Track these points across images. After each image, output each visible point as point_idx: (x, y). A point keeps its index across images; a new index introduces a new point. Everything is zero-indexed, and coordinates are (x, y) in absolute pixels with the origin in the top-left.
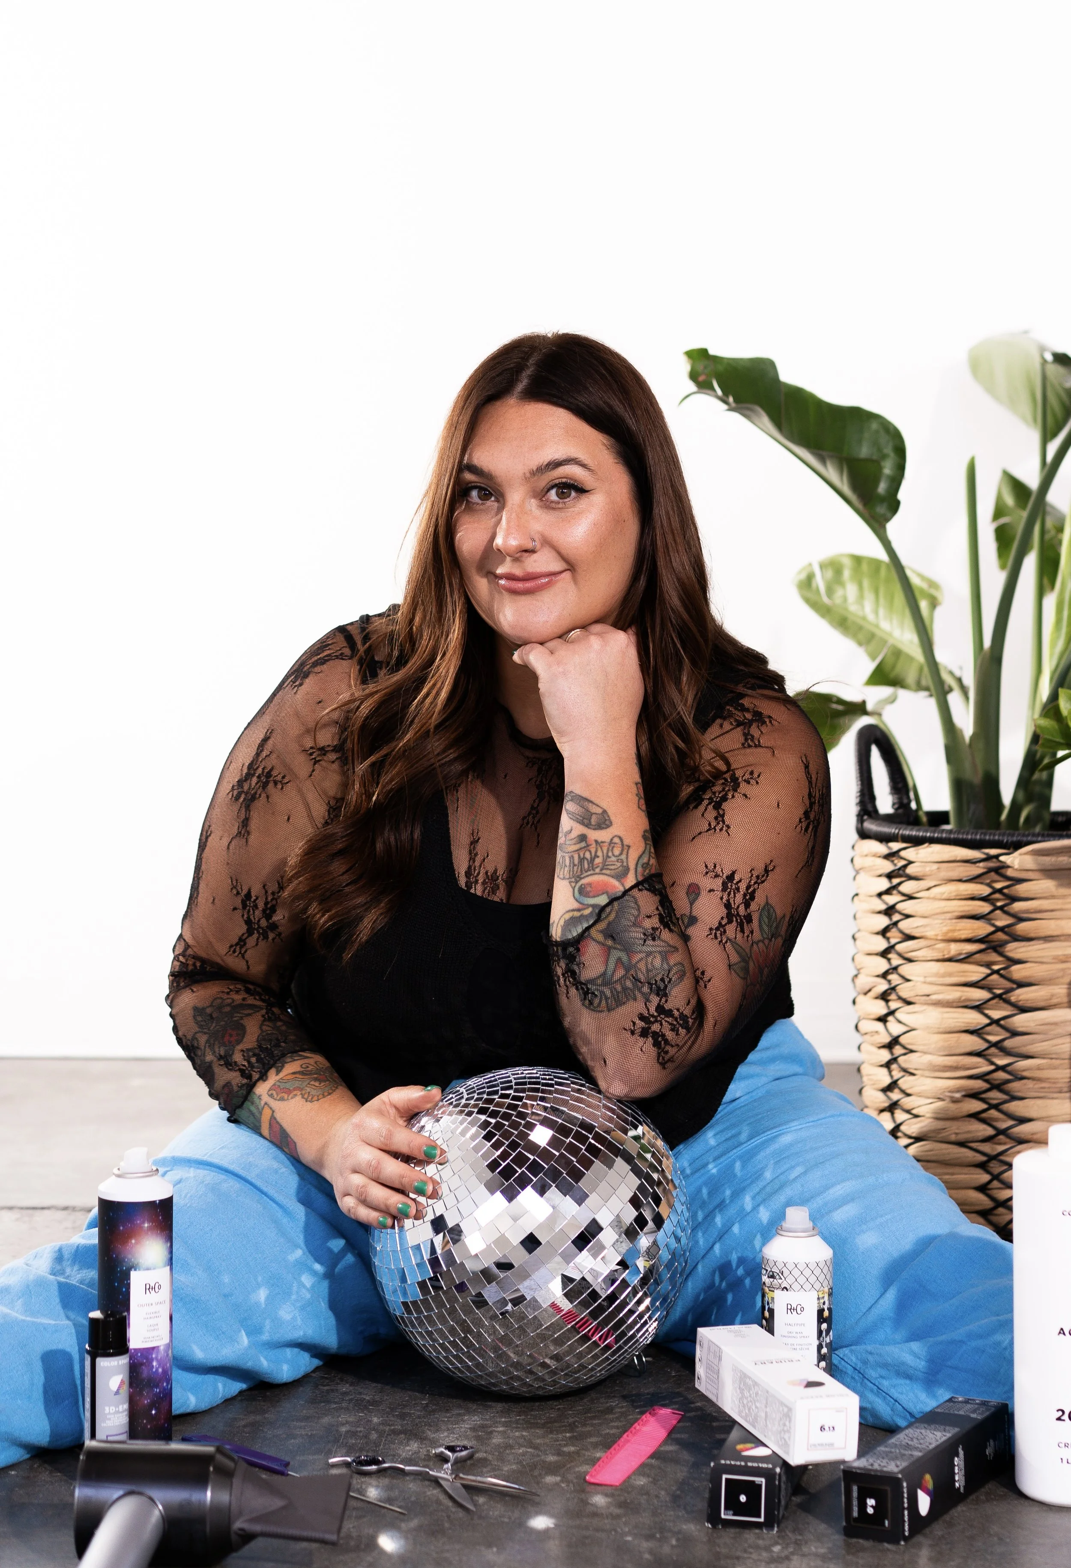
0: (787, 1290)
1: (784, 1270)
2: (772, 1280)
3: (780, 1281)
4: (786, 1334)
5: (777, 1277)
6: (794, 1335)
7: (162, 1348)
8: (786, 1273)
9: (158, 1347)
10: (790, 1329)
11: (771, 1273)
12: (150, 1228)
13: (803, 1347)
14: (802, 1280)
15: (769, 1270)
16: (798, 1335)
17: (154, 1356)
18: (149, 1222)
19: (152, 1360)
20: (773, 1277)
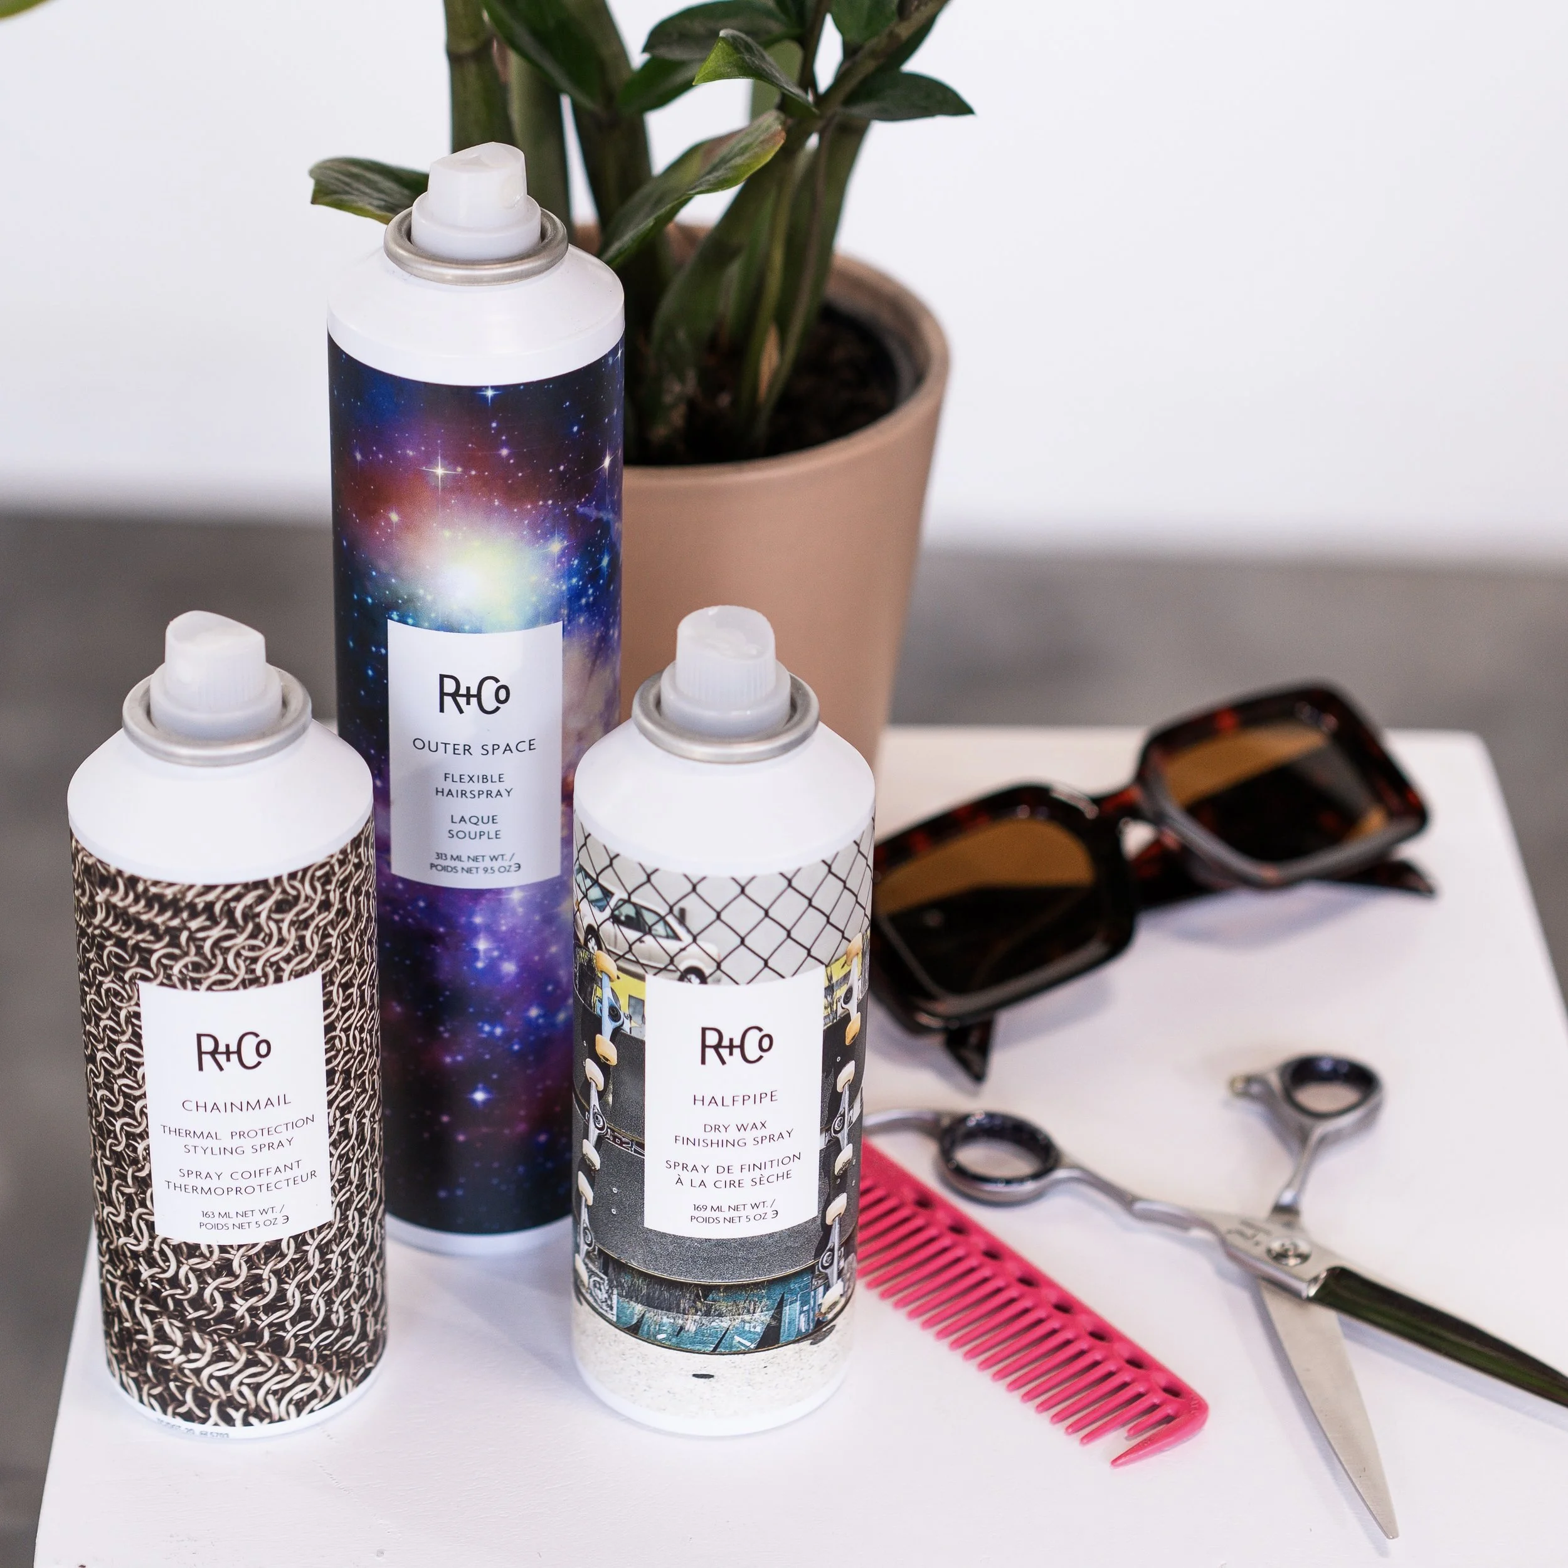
0: (703, 980)
1: (691, 904)
2: (632, 935)
3: (672, 946)
4: (702, 1135)
5: (660, 929)
6: (733, 1134)
7: (516, 896)
8: (699, 915)
9: (497, 892)
10: (715, 1115)
11: (628, 910)
12: (455, 486)
13: (766, 1173)
14: (765, 938)
15: (619, 894)
16: (749, 1135)
17: (478, 920)
18: (452, 460)
19: (473, 932)
20: (636, 922)
